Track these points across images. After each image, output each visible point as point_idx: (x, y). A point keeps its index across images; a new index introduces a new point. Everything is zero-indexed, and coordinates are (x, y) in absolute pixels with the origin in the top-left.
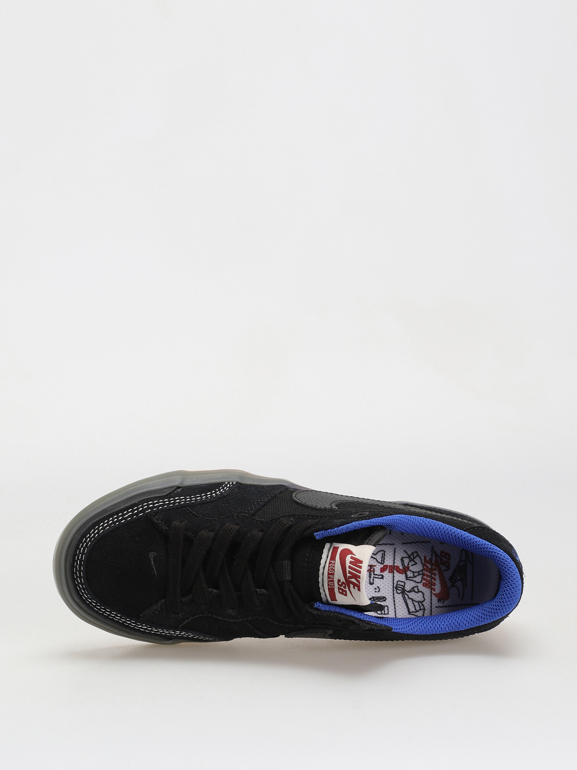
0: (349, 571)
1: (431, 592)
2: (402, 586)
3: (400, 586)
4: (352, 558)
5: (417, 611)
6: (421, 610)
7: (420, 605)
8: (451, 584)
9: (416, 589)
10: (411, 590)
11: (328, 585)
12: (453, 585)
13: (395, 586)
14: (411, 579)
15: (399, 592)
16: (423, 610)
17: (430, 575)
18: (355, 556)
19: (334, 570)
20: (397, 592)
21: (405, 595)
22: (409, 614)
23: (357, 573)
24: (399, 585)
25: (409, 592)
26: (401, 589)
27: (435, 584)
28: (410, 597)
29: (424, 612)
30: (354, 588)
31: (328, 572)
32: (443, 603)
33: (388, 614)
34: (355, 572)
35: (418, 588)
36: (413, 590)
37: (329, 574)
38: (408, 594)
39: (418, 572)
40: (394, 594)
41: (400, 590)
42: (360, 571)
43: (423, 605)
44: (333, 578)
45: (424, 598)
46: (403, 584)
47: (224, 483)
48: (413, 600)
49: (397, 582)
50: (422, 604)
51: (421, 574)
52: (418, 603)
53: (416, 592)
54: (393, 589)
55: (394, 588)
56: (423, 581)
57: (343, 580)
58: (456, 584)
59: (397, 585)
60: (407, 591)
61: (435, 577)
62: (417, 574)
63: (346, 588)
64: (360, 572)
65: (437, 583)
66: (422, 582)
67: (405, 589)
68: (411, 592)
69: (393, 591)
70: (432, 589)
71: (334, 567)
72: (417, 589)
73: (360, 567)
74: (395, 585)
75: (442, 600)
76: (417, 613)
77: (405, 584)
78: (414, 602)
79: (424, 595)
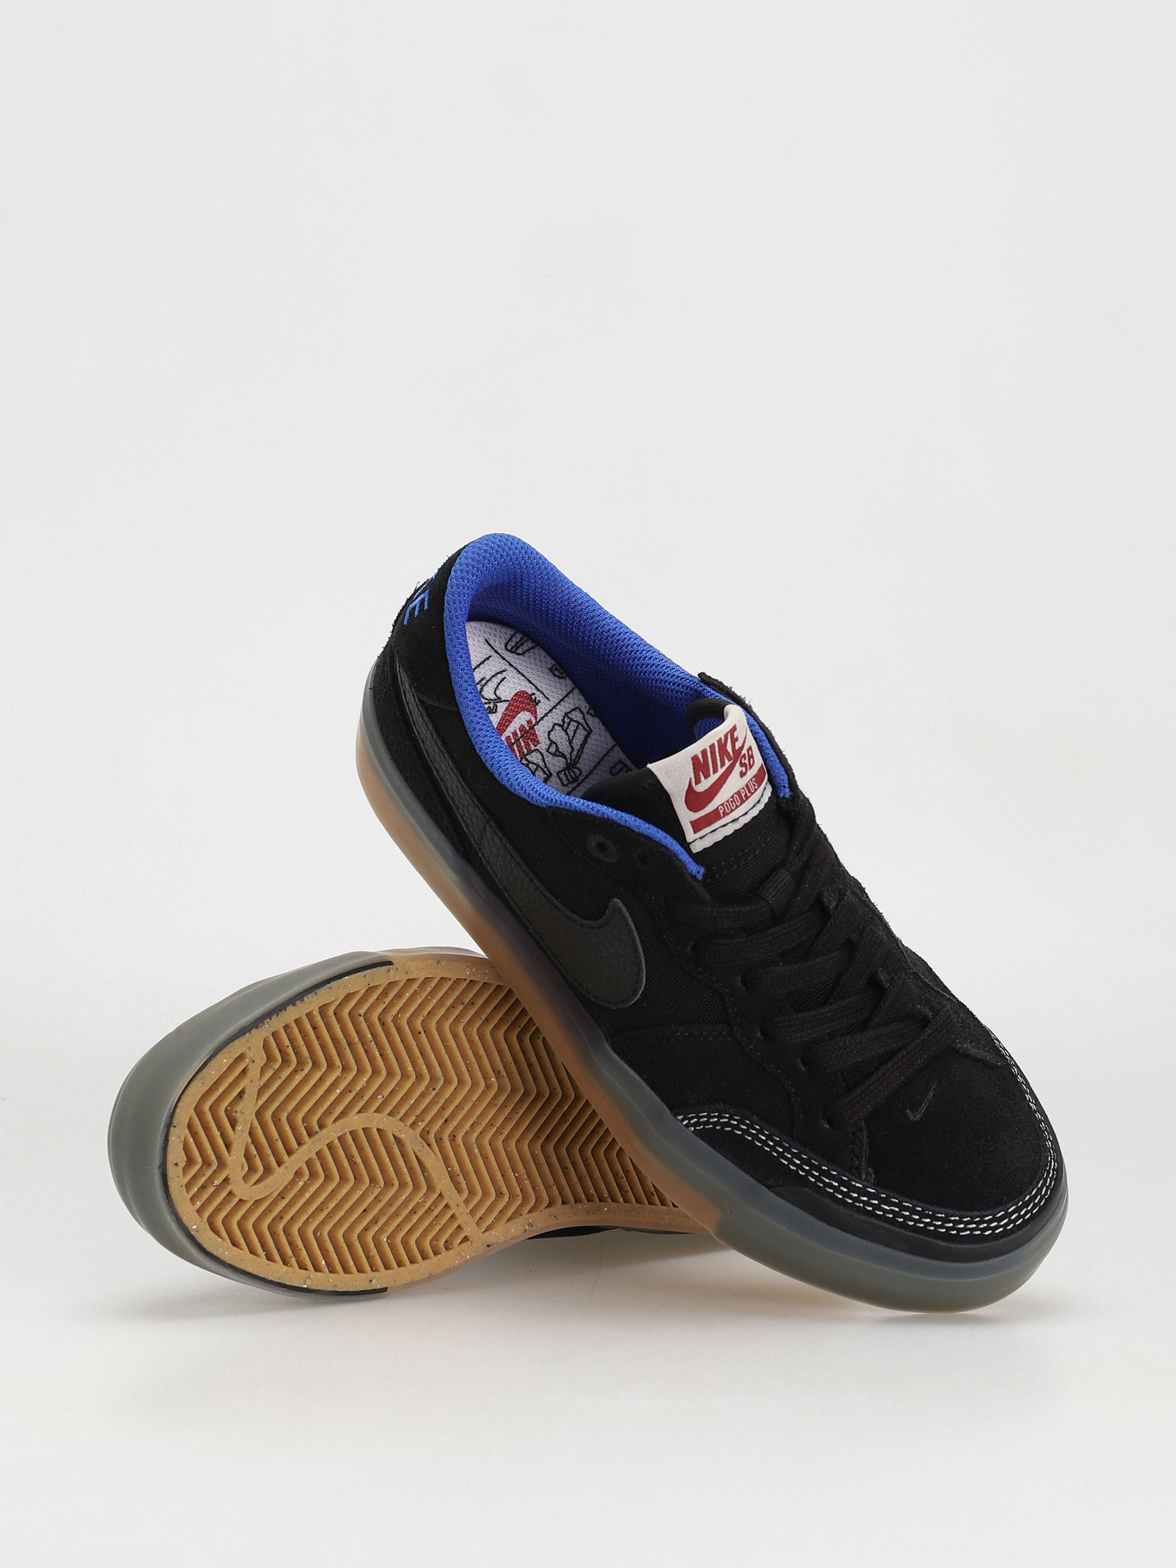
0: (722, 767)
1: (537, 723)
2: (565, 774)
3: (569, 777)
4: (698, 782)
5: (579, 723)
6: (571, 720)
7: (566, 725)
8: (498, 705)
9: (553, 749)
10: (559, 756)
11: (756, 790)
12: (499, 700)
13: (576, 784)
14: (545, 769)
15: (577, 772)
16: (569, 715)
17: (515, 745)
18: (690, 780)
19: (732, 797)
20: (579, 775)
21: (573, 758)
22: (591, 731)
23: (717, 749)
24: (569, 780)
25: (564, 756)
26: (571, 771)
27: (522, 728)
28: (569, 750)
29: (570, 712)
30: (737, 739)
31: (741, 804)
32: (534, 694)
33: (620, 761)
34: (717, 754)
35: (548, 749)
36: (557, 753)
37: (743, 802)
38: (568, 756)
39: (527, 766)
40: (587, 776)
41: (573, 771)
42: (710, 747)
43: (563, 721)
44: (743, 788)
45: (553, 727)
46: (562, 776)
47: (695, 1132)
48: (570, 742)
49: (566, 785)
50: (563, 724)
51: (527, 760)
52: (568, 730)
53: (557, 746)
54: (581, 783)
55: (579, 782)
56: (533, 749)
57: (738, 768)
58: (493, 697)
59: (570, 783)
60: (567, 761)
61: (511, 735)
62: (530, 765)
63: (745, 754)
64: (712, 747)
65: (518, 726)
66: (536, 748)
67: (565, 766)
68: (561, 753)
69: (583, 781)
70: (532, 728)
71: (728, 801)
72: (551, 748)
73: (704, 752)
74: (574, 786)
75: (532, 698)
76: (580, 722)
77: (558, 773)
78: (571, 738)
79: (552, 730)
